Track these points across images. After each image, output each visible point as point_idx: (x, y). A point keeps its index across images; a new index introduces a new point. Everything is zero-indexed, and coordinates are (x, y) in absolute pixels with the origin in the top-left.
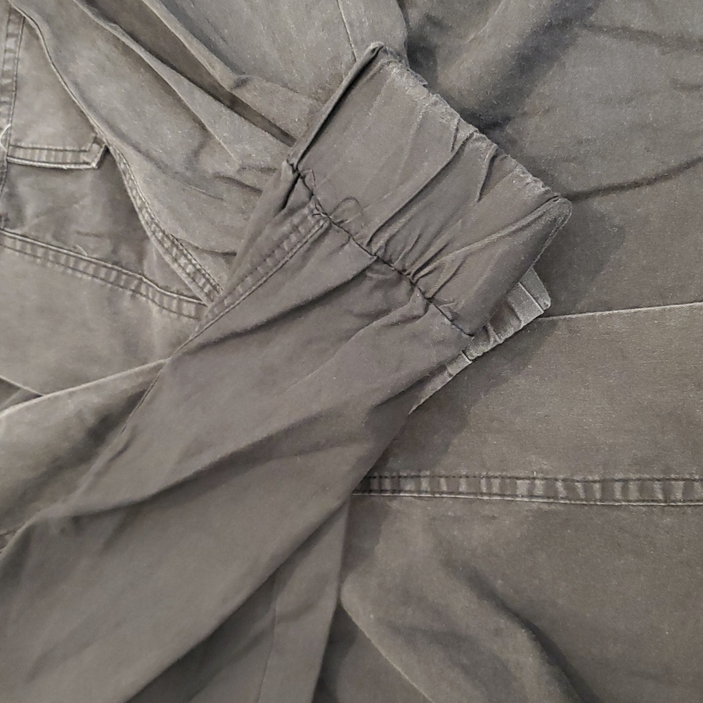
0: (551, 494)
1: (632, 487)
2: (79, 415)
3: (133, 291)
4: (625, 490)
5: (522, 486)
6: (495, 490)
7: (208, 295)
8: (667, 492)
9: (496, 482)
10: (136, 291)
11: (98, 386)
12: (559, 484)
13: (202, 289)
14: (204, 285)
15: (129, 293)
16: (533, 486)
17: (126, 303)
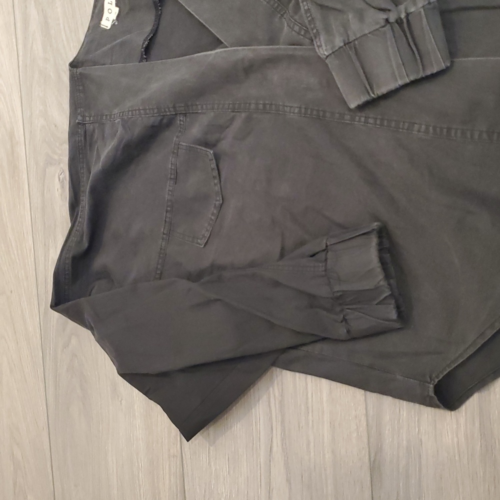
0: (427, 131)
1: (459, 132)
2: (243, 60)
3: (281, 15)
4: (456, 133)
5: (416, 127)
6: (406, 128)
7: (309, 21)
8: (472, 136)
9: (407, 124)
10: (282, 15)
11: (254, 49)
12: (431, 128)
13: (308, 17)
14: (309, 16)
15: (280, 15)
16: (421, 127)
17: (277, 20)
